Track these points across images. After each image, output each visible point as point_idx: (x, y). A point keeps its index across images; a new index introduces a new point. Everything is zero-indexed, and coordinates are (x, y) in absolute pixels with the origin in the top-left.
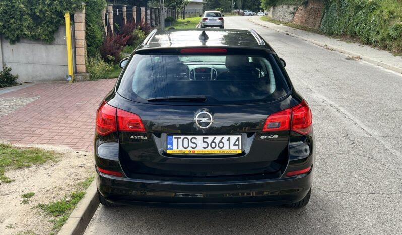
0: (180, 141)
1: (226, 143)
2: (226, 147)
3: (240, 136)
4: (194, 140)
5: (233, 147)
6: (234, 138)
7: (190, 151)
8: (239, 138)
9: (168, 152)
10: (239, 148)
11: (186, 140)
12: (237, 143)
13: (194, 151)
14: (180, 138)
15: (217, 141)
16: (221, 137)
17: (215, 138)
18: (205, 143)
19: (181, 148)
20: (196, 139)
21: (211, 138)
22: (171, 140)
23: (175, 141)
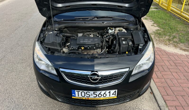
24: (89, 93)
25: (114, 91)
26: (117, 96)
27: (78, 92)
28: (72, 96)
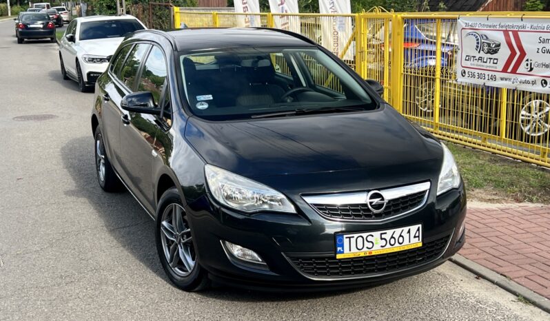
24: (372, 236)
25: (416, 227)
26: (423, 241)
27: (350, 238)
28: (336, 253)
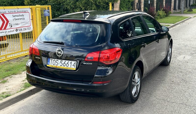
0: (52, 61)
1: (70, 64)
2: (69, 66)
3: (76, 62)
4: (57, 62)
5: (72, 67)
6: (73, 62)
7: (55, 66)
8: (75, 62)
9: (48, 65)
10: (75, 67)
11: (54, 61)
12: (74, 65)
13: (56, 67)
14: (52, 60)
15: (66, 63)
16: (68, 61)
17: (65, 61)
18: (61, 63)
19: (52, 64)
20: (58, 61)
21: (64, 61)
22: (49, 60)
23: (50, 61)
